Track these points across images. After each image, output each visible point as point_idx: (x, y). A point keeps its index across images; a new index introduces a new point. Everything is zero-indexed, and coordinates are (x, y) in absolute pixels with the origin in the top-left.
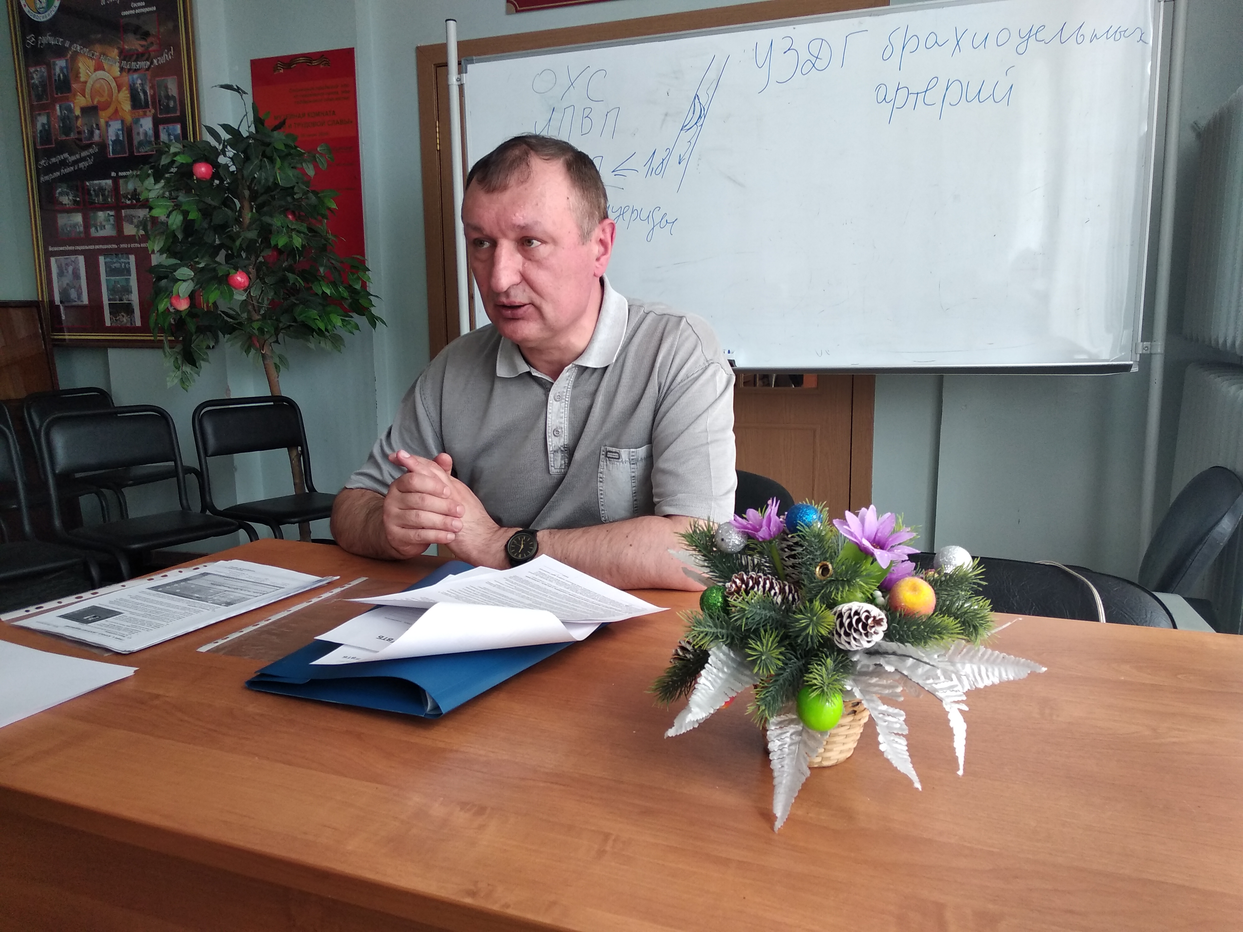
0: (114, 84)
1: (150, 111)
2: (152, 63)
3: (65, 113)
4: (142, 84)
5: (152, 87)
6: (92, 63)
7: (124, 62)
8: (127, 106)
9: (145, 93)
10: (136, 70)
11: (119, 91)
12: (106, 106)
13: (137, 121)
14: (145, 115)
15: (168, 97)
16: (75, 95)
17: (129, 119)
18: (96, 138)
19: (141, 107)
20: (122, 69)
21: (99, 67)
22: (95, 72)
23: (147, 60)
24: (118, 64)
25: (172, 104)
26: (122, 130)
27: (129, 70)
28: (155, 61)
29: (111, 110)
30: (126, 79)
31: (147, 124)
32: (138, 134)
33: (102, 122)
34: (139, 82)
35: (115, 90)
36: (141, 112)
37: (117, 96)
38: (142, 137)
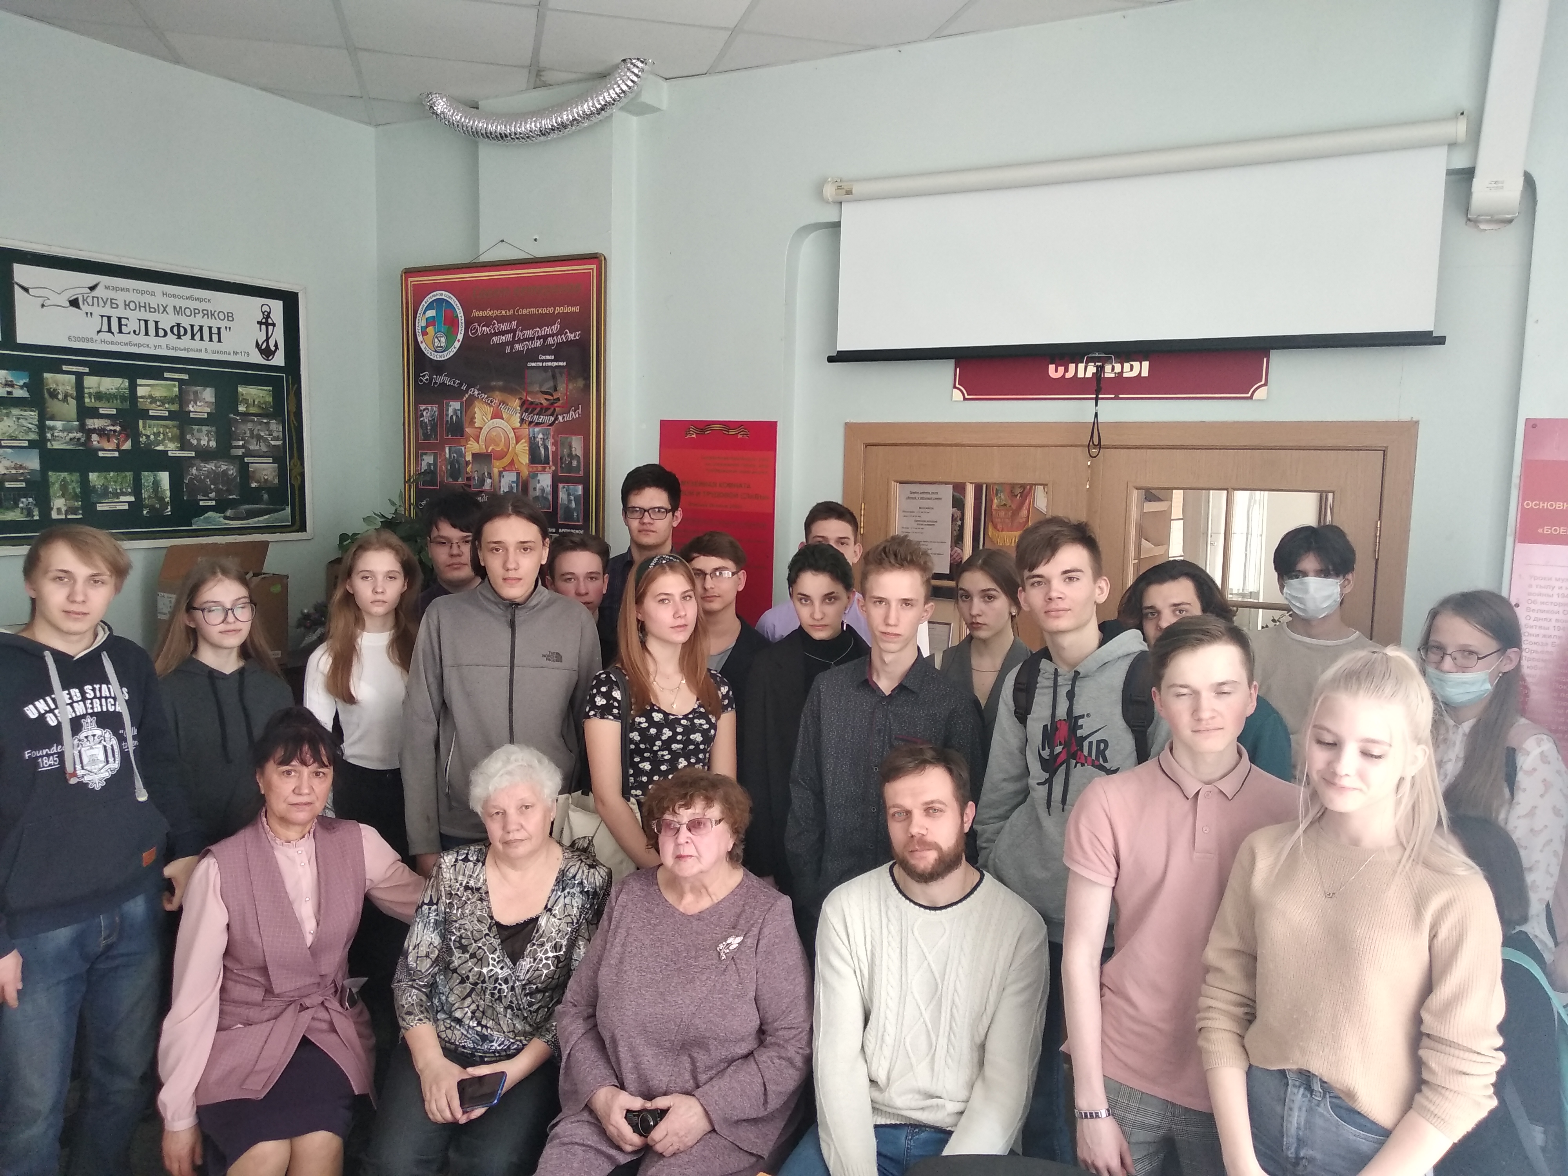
0: (512, 435)
1: (550, 468)
2: (556, 419)
3: (454, 457)
4: (543, 439)
6: (489, 410)
7: (525, 415)
9: (546, 448)
11: (517, 442)
12: (501, 456)
13: (534, 476)
15: (570, 455)
16: (467, 440)
17: (525, 472)
18: (487, 486)
19: (540, 463)
20: (522, 421)
21: (497, 415)
22: (492, 419)
23: (552, 415)
24: (518, 415)
25: (575, 463)
26: (517, 482)
27: (531, 423)
28: (560, 417)
29: (506, 461)
31: (545, 481)
32: (535, 489)
33: (496, 471)
34: (541, 436)
35: (513, 441)
36: (540, 468)
37: (515, 447)
38: (538, 493)
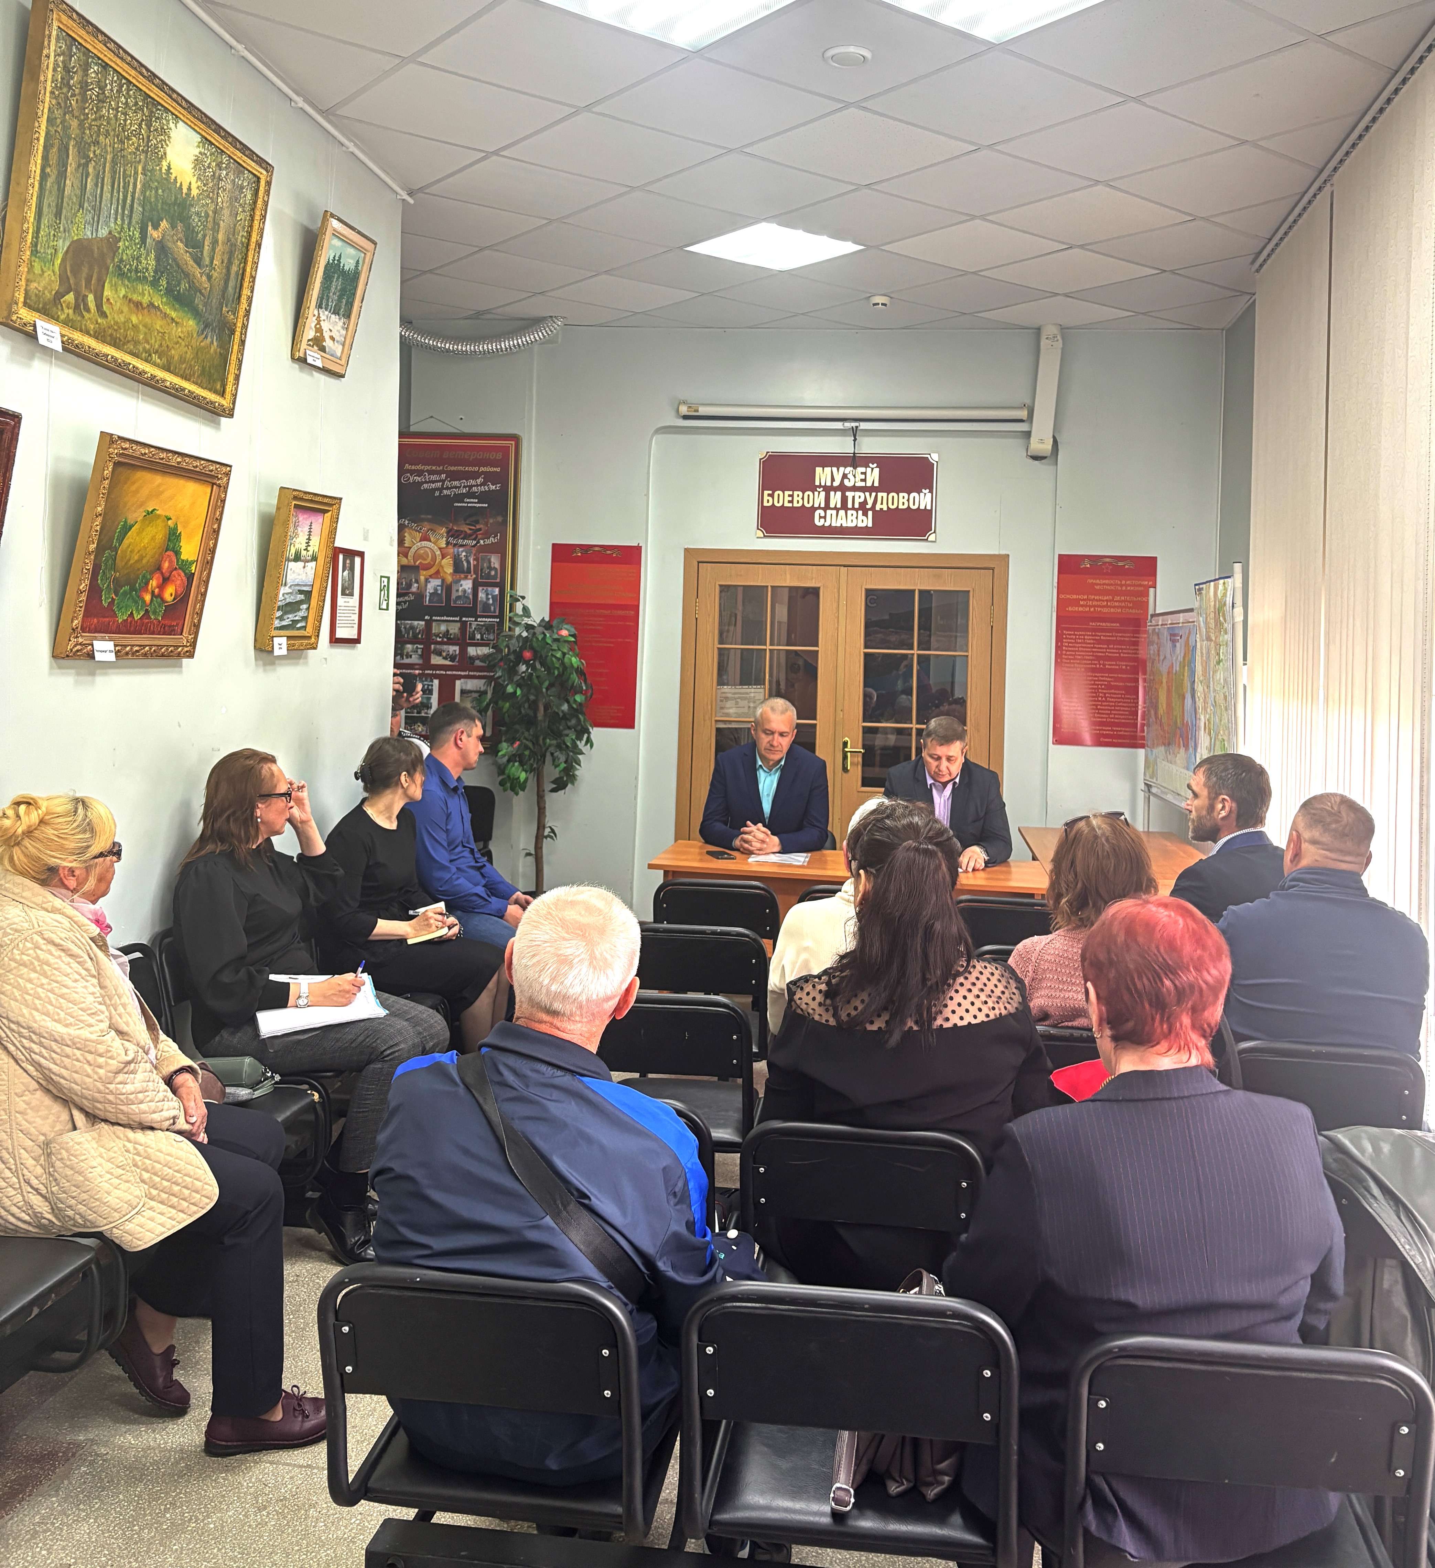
0: (438, 553)
1: (471, 576)
2: (478, 542)
4: (466, 556)
5: (476, 559)
6: (418, 536)
7: (451, 538)
8: (450, 570)
9: (468, 562)
10: (462, 546)
11: (443, 558)
12: (427, 567)
13: (457, 581)
14: (466, 578)
15: (490, 568)
17: (449, 579)
18: (414, 589)
19: (463, 572)
20: (448, 543)
21: (425, 538)
22: (420, 541)
23: (475, 539)
24: (444, 539)
25: (493, 573)
26: (442, 586)
27: (455, 545)
28: (482, 542)
29: (432, 571)
30: (451, 550)
31: (467, 585)
32: (457, 591)
33: (422, 578)
34: (464, 554)
35: (439, 558)
36: (462, 576)
37: (440, 562)
38: (460, 594)
